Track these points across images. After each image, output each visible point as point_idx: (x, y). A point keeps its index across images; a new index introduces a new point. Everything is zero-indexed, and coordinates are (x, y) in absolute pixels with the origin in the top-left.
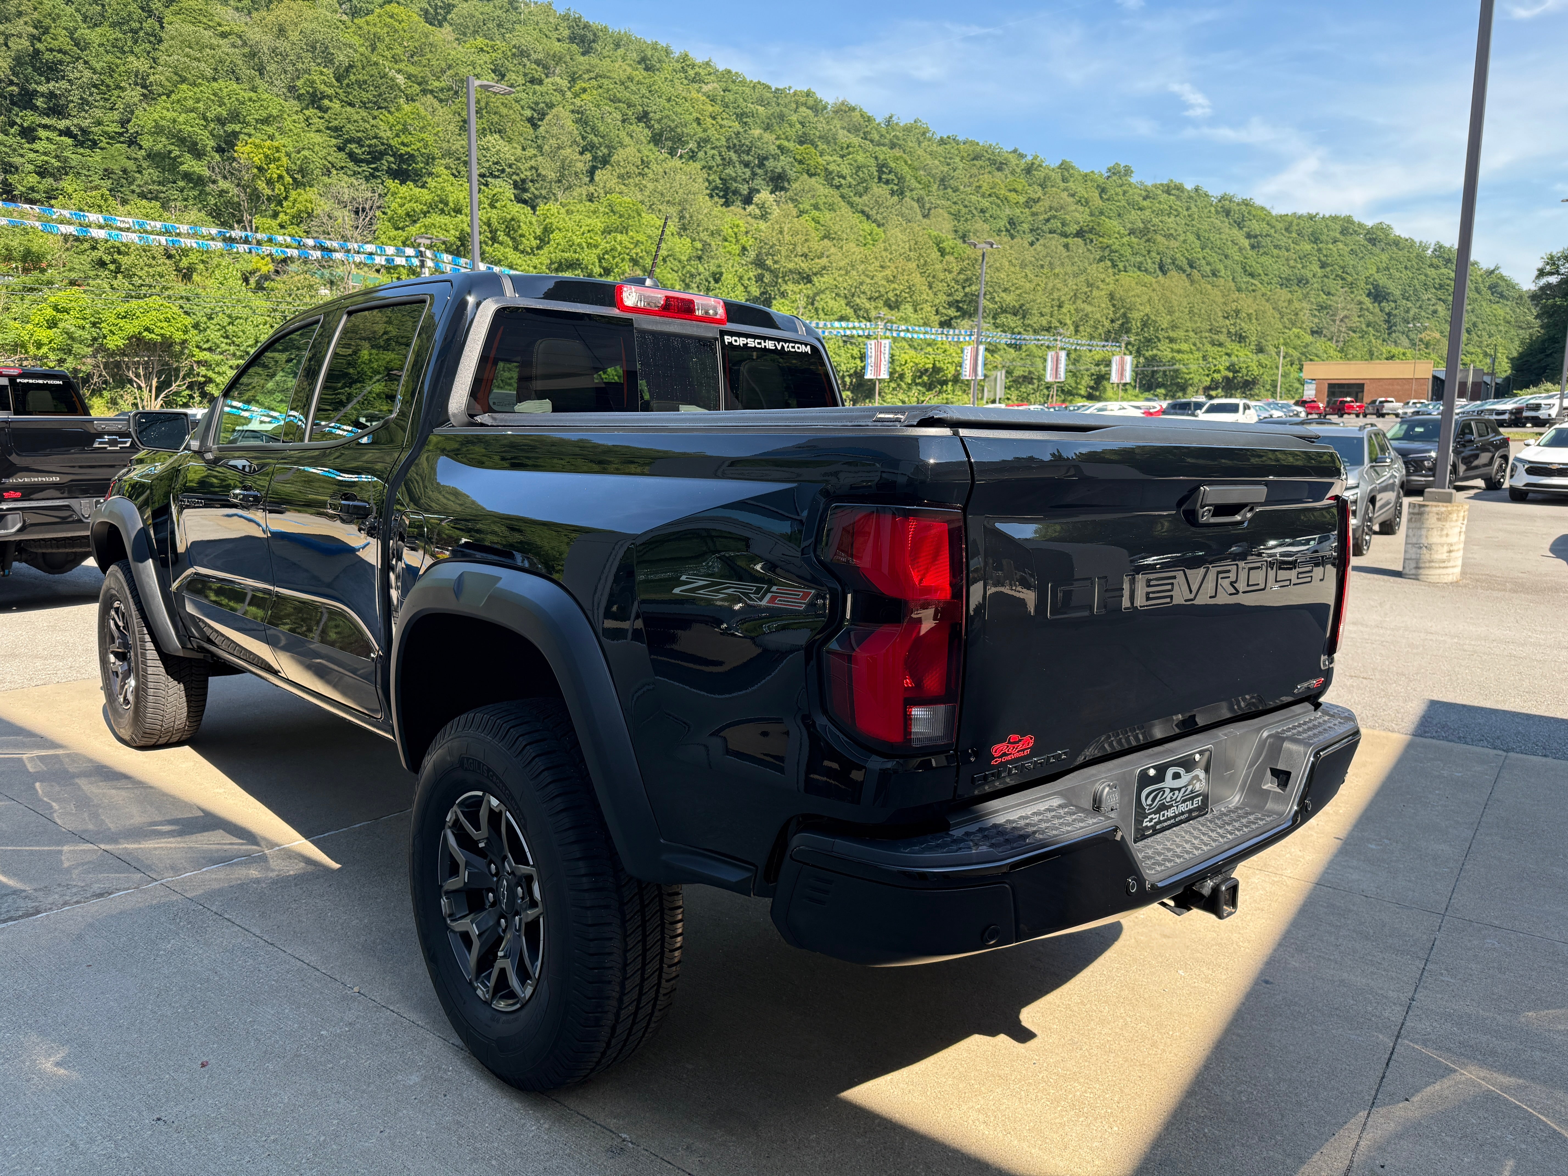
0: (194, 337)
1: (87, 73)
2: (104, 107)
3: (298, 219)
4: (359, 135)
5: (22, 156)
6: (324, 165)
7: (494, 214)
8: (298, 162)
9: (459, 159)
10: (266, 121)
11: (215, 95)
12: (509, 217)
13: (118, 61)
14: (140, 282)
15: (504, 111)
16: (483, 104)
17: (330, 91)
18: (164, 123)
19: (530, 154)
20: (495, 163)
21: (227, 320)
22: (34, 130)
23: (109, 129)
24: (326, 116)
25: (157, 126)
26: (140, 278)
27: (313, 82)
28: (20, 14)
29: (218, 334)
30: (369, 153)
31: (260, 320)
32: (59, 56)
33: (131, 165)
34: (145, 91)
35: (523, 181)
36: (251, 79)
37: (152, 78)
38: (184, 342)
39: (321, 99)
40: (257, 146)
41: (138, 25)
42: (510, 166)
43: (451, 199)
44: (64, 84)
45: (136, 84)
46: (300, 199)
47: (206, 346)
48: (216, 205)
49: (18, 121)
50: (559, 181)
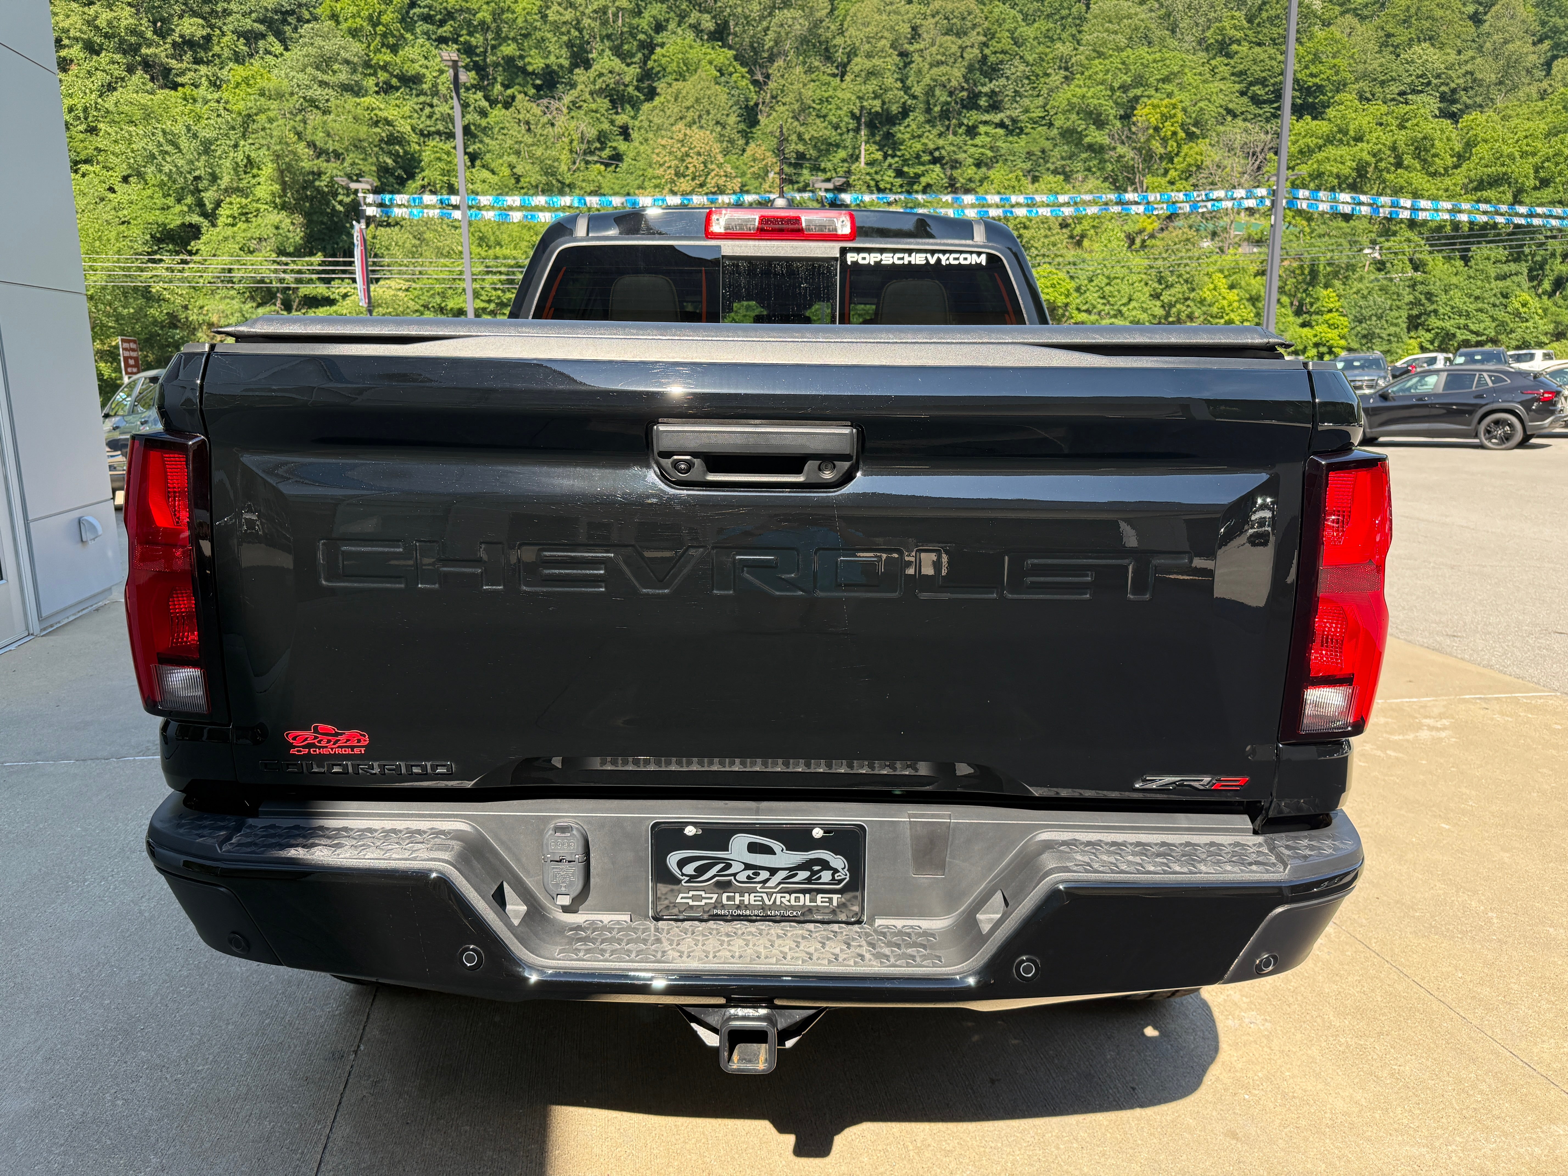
0: (1075, 300)
1: (1022, 67)
2: (1032, 96)
3: (1187, 175)
4: (1264, 74)
5: (965, 152)
6: (1219, 113)
7: (1401, 136)
8: (1194, 116)
9: (1375, 80)
10: (1166, 80)
11: (1123, 63)
12: (1420, 136)
13: (1048, 50)
14: (1036, 252)
15: (1439, 13)
16: (1413, 10)
17: (1239, 35)
18: (1075, 100)
19: (1466, 58)
20: (1418, 77)
21: (1106, 281)
22: (977, 127)
23: (1034, 115)
24: (1232, 62)
25: (1069, 103)
26: (1036, 248)
27: (1224, 28)
28: (974, 26)
29: (1096, 295)
30: (1273, 92)
31: (1135, 278)
32: (1001, 56)
33: (1048, 145)
34: (1067, 73)
35: (1454, 91)
36: (1162, 39)
37: (1073, 60)
38: (1067, 305)
39: (1230, 45)
40: (1154, 106)
41: (1067, 11)
42: (1438, 76)
43: (1352, 127)
44: (1002, 81)
45: (1060, 68)
46: (1192, 152)
47: (1084, 308)
48: (1113, 171)
49: (965, 121)
50: (1501, 83)
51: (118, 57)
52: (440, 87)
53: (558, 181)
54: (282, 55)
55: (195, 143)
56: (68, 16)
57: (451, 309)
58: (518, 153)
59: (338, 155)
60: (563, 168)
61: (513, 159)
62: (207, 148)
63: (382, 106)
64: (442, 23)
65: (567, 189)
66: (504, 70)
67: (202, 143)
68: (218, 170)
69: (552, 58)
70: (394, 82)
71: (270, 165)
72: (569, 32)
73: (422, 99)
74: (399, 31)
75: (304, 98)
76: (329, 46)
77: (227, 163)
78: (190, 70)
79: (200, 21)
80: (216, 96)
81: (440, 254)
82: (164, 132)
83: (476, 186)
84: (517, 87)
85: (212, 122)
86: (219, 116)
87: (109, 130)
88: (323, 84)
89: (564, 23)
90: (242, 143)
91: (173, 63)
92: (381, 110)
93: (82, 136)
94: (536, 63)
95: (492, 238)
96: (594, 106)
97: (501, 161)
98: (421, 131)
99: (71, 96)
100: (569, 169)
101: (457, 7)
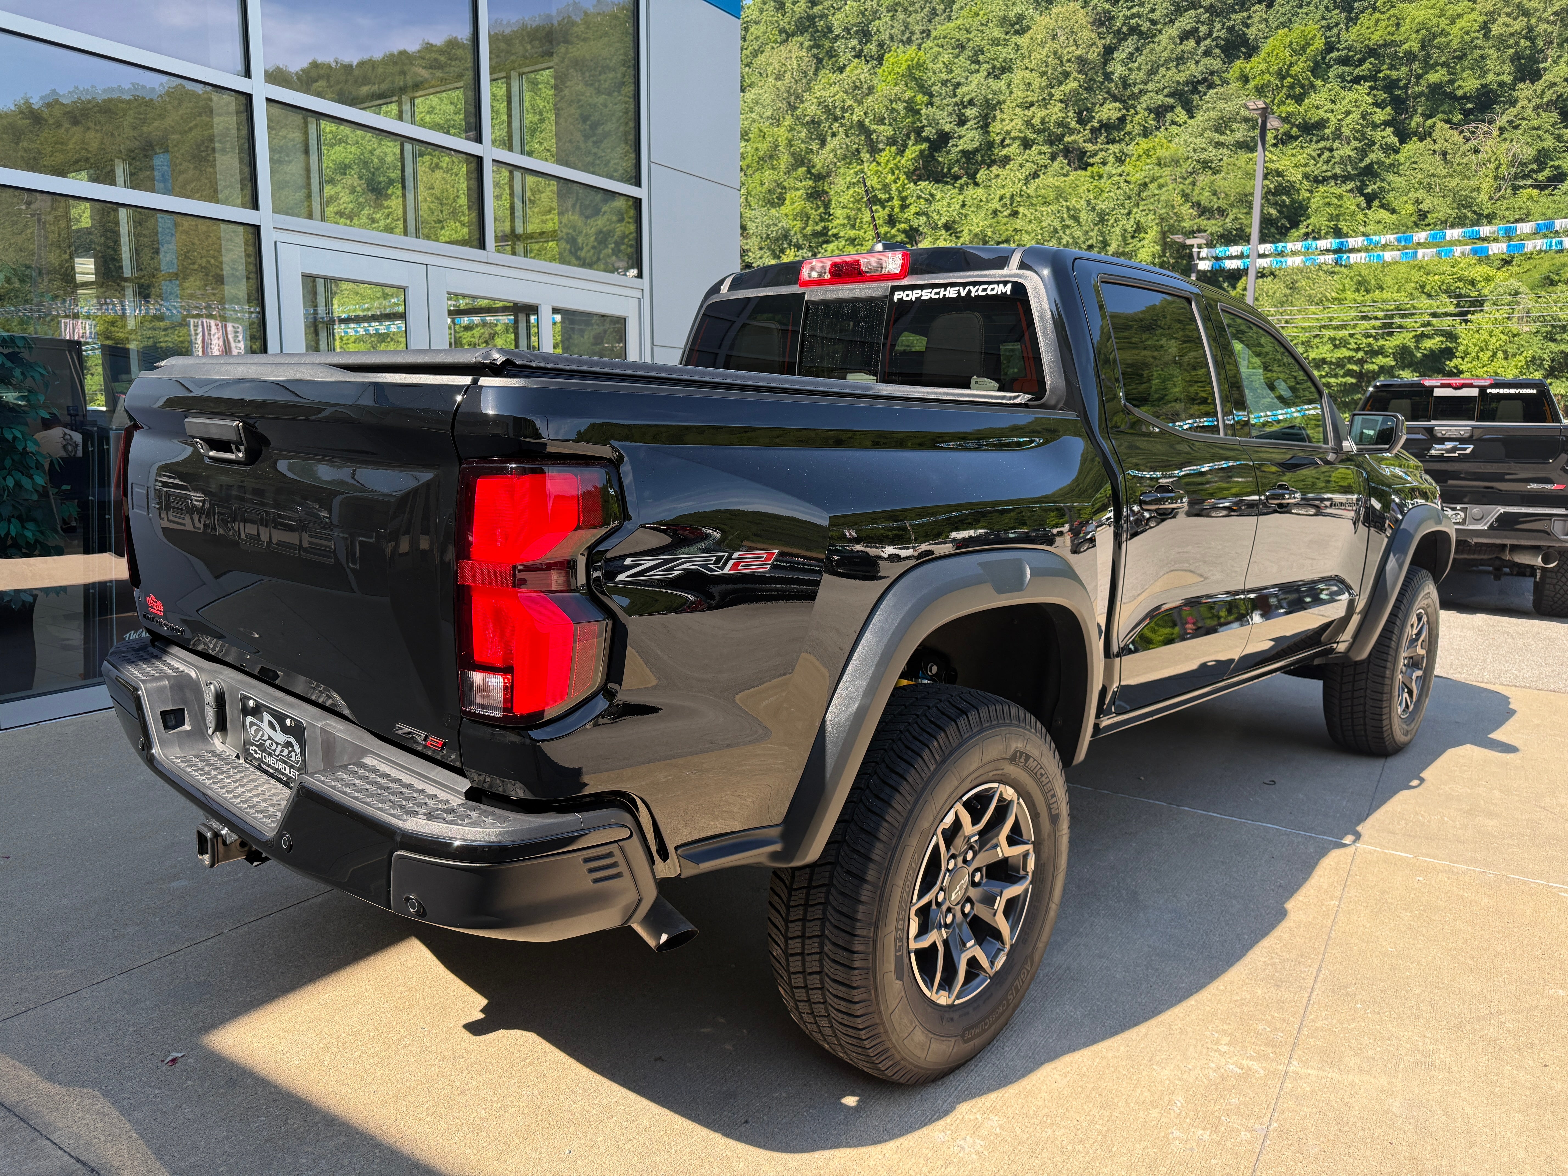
51: (1044, 148)
52: (1343, 130)
53: (1475, 212)
54: (1185, 123)
55: (1093, 216)
56: (1012, 120)
57: (1314, 359)
58: (1429, 188)
59: (1222, 212)
60: (1483, 197)
61: (1421, 194)
62: (1102, 219)
63: (1274, 158)
64: (1361, 62)
65: (1485, 221)
66: (1427, 100)
67: (1099, 215)
68: (1108, 237)
69: (1490, 77)
70: (1295, 131)
71: (1155, 227)
72: (1517, 44)
73: (1322, 144)
74: (1309, 79)
75: (1198, 161)
76: (1229, 108)
77: (1117, 230)
78: (1102, 150)
79: (1118, 105)
80: (1119, 170)
81: (1311, 300)
82: (1068, 208)
83: (1368, 228)
84: (1440, 115)
85: (1112, 194)
86: (1119, 188)
87: (1026, 212)
88: (1219, 145)
89: (1512, 35)
90: (1135, 210)
91: (1089, 147)
92: (1273, 161)
93: (1006, 220)
94: (1469, 84)
95: (1373, 282)
96: (1535, 123)
97: (1405, 198)
98: (1316, 177)
99: (1003, 187)
100: (1491, 198)
101: (1381, 42)
